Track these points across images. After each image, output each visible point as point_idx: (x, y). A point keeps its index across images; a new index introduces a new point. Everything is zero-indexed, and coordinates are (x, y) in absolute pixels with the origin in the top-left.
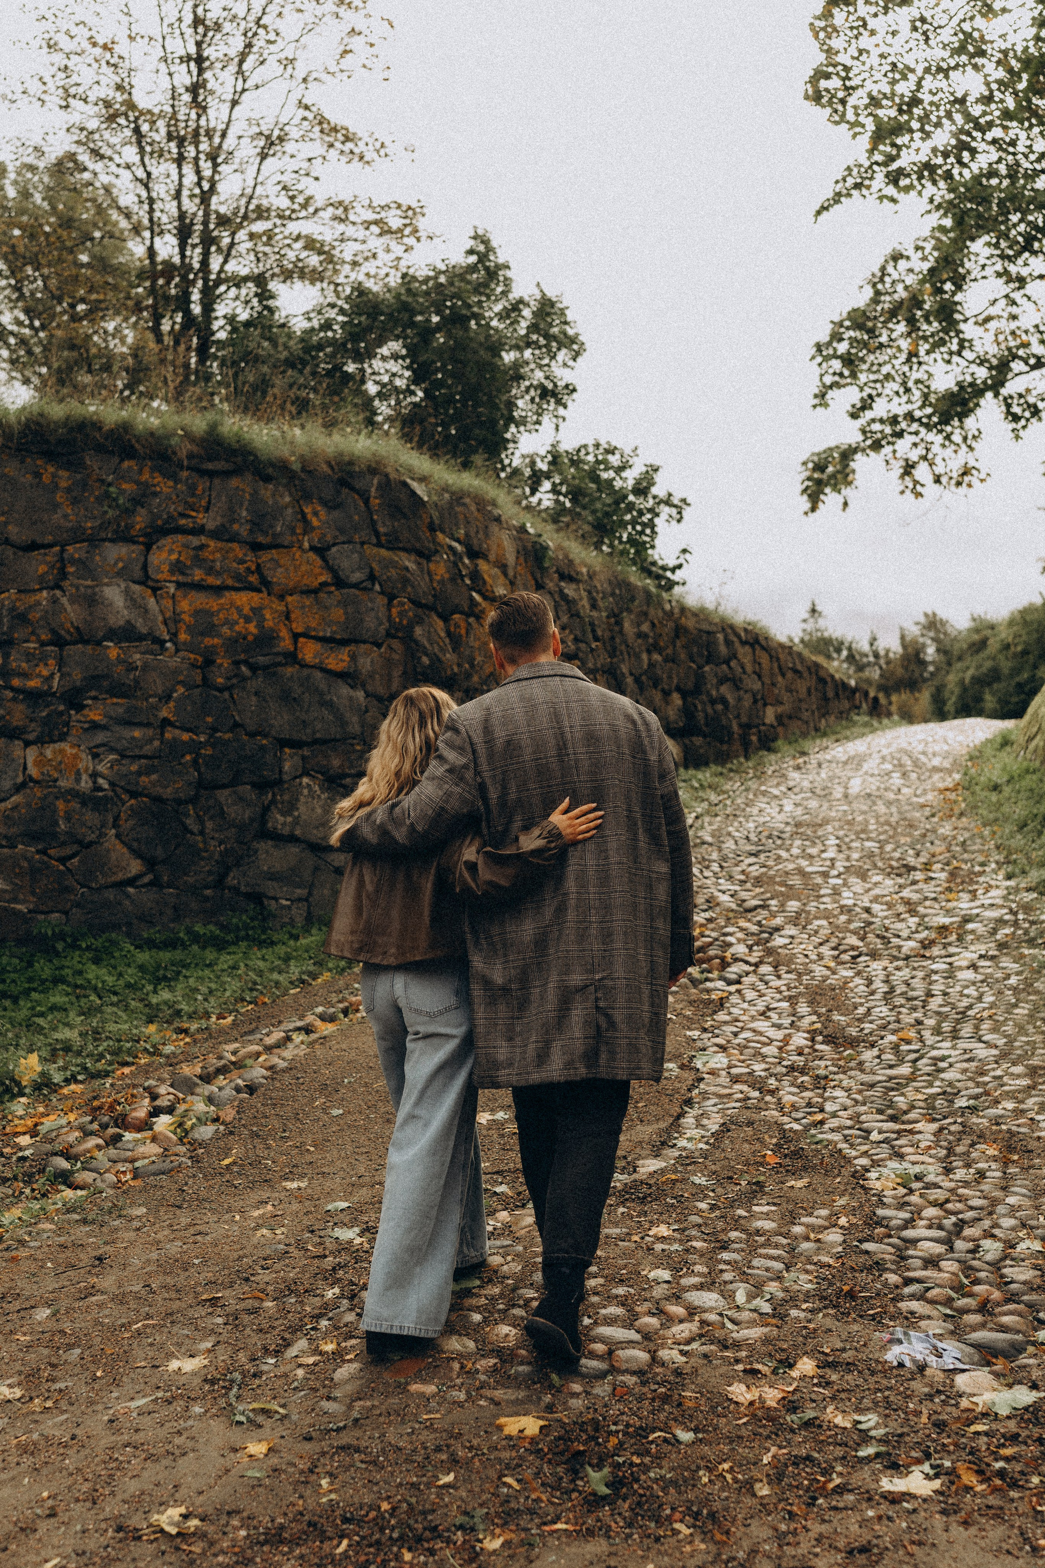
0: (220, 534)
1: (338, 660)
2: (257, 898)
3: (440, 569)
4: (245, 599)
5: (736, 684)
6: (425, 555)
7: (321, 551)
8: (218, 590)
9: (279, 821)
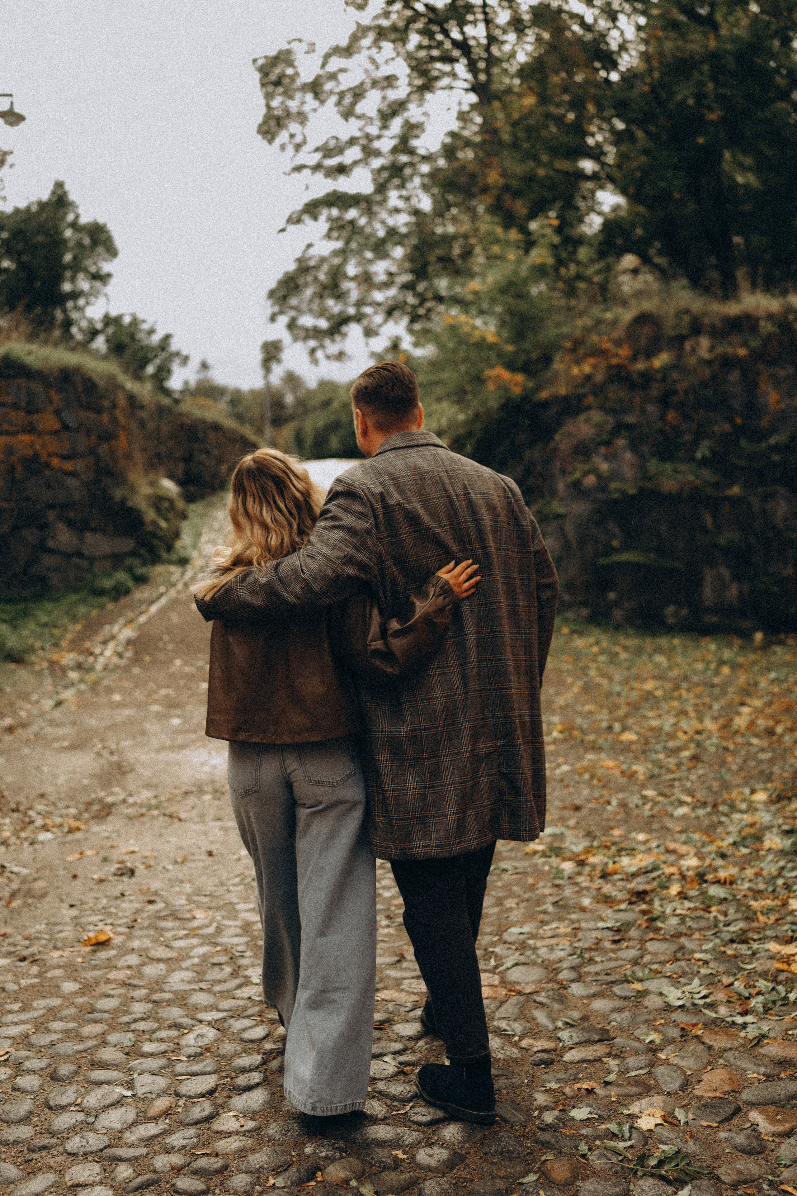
0: (15, 406)
1: (69, 466)
2: (43, 580)
3: (105, 418)
4: (26, 438)
5: (207, 452)
6: (99, 410)
7: (57, 413)
8: (15, 434)
9: (50, 543)
